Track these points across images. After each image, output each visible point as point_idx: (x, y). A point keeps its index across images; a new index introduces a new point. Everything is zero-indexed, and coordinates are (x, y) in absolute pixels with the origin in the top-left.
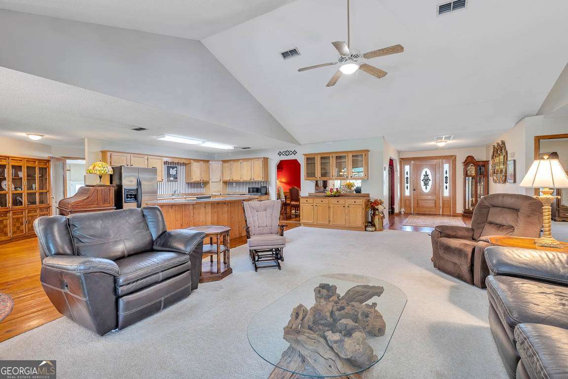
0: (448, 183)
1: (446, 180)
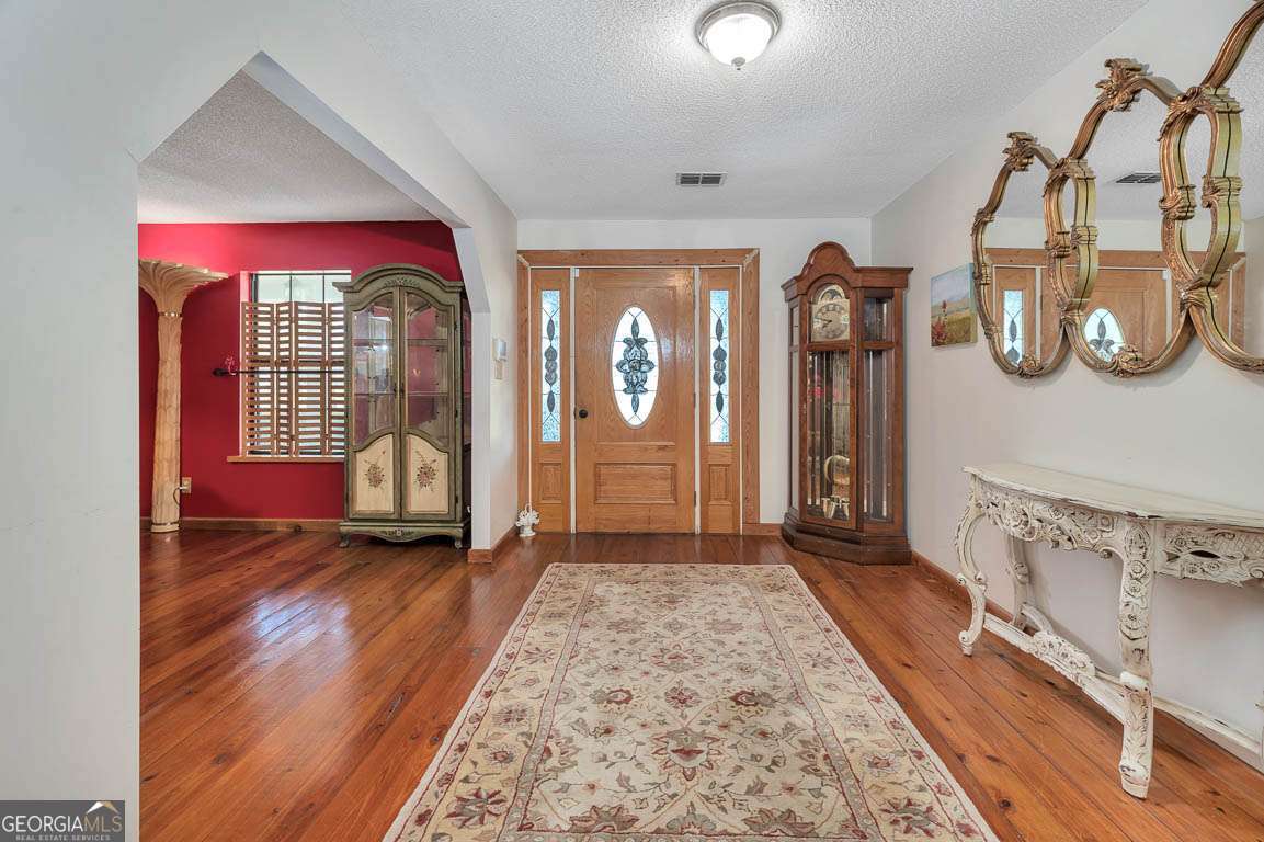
0: (727, 382)
1: (720, 368)
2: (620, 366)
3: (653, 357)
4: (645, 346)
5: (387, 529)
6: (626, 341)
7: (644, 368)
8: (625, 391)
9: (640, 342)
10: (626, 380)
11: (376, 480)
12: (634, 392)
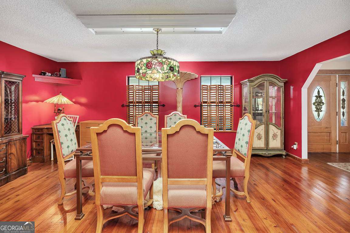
0: (346, 108)
1: (344, 104)
2: (314, 104)
3: (324, 101)
4: (321, 98)
5: (263, 152)
6: (316, 96)
7: (321, 104)
8: (316, 111)
9: (320, 97)
10: (316, 108)
11: (259, 138)
12: (318, 112)
